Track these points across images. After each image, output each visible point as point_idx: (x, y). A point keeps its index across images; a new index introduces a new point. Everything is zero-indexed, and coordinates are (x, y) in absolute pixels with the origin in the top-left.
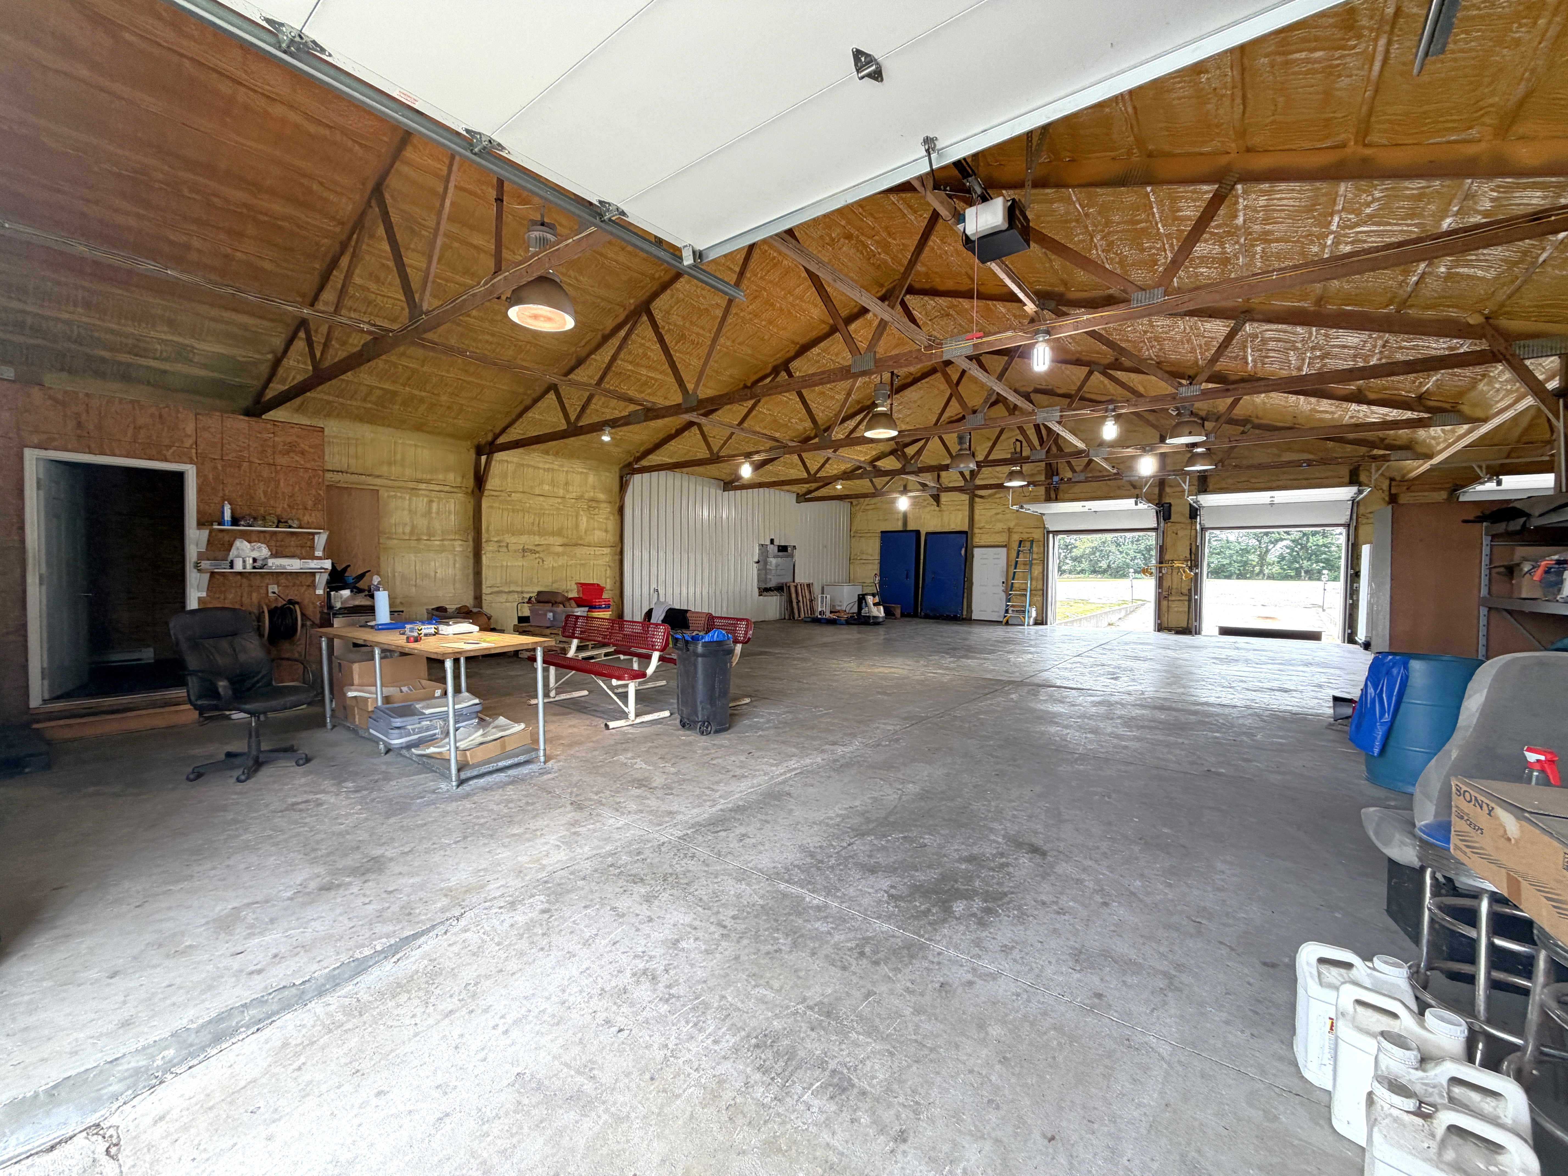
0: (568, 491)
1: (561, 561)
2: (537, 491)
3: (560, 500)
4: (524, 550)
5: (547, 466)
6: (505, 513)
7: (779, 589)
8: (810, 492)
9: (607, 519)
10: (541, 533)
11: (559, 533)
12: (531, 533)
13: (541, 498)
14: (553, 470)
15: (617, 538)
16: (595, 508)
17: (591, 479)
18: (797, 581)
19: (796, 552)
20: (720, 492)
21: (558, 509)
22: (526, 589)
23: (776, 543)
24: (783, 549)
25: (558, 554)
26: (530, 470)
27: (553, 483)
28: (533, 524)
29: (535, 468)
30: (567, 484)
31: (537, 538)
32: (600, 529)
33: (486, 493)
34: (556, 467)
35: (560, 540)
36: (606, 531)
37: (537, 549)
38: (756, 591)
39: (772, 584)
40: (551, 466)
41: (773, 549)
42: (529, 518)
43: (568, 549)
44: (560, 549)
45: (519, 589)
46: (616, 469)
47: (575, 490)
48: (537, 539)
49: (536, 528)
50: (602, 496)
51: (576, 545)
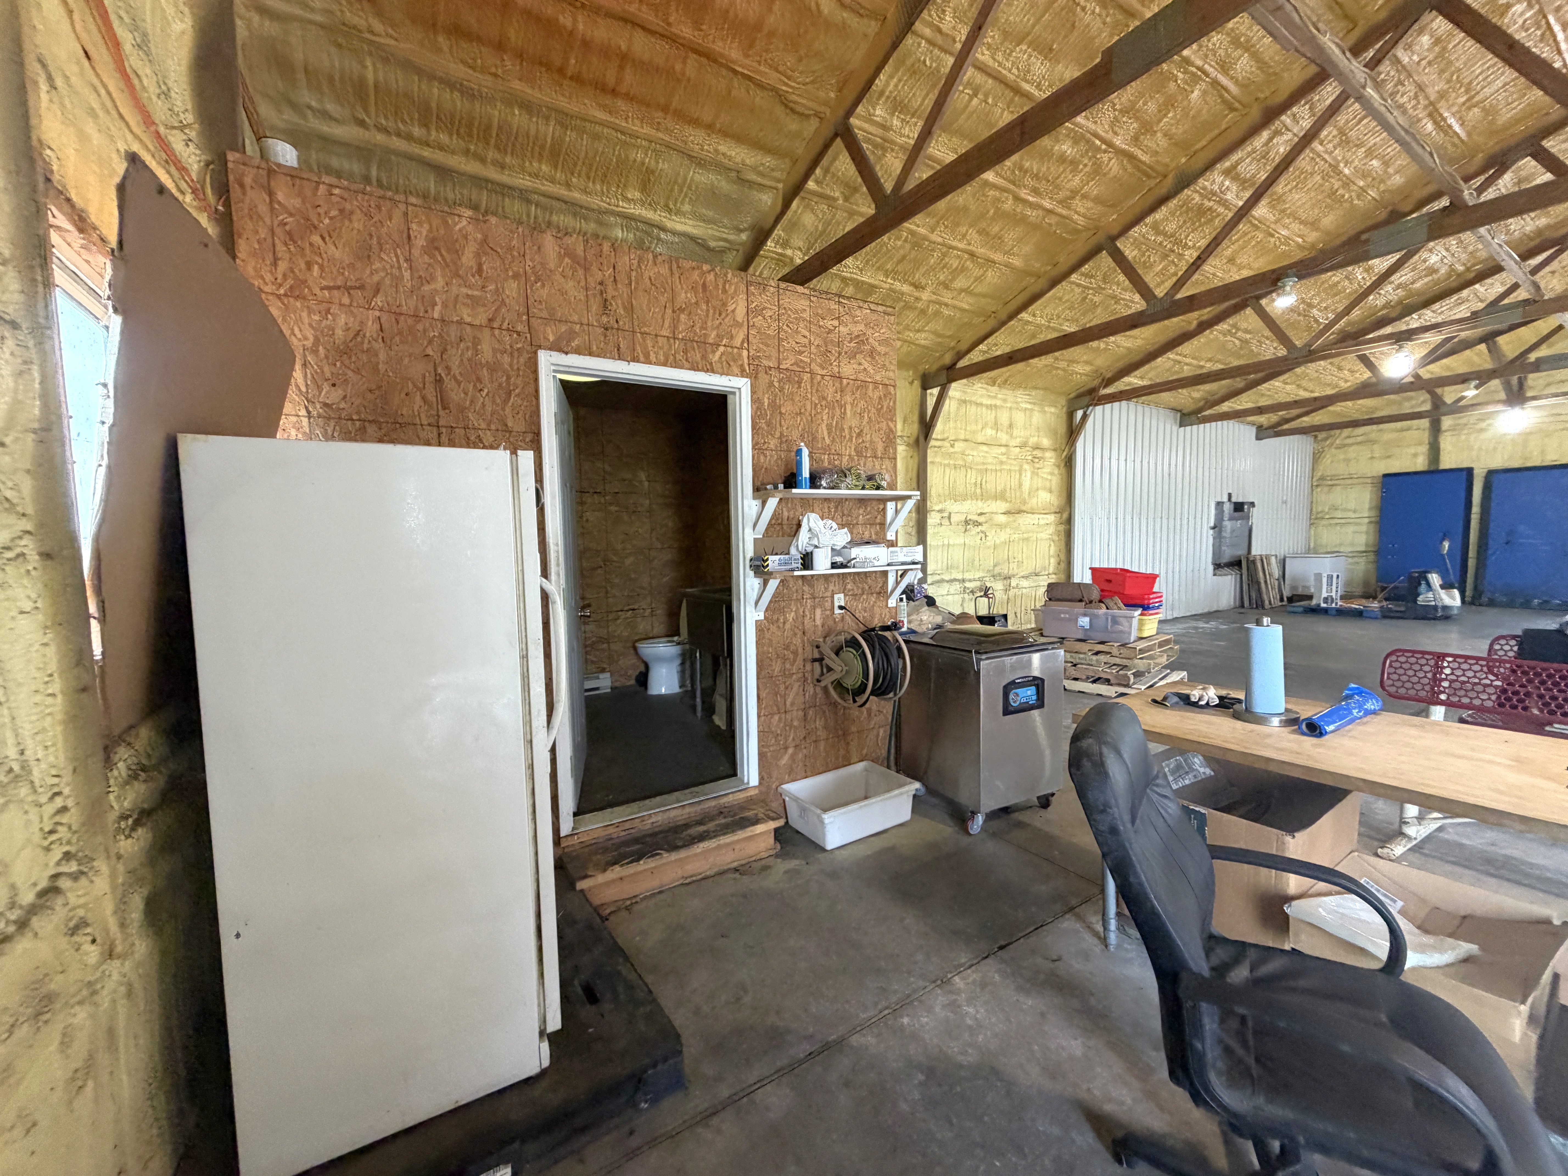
0: (1011, 436)
1: (1003, 536)
2: (980, 439)
3: (1003, 450)
4: (967, 522)
5: (989, 402)
6: (948, 471)
7: (1236, 564)
8: (1288, 421)
9: (1052, 474)
10: (984, 496)
11: (1000, 496)
12: (974, 497)
13: (985, 448)
14: (996, 406)
15: (1063, 500)
16: (1040, 458)
17: (1037, 418)
18: (1254, 552)
19: (1255, 511)
20: (1175, 428)
21: (1002, 463)
22: (967, 576)
23: (1234, 499)
24: (1239, 507)
25: (1001, 526)
26: (974, 408)
27: (996, 426)
28: (975, 484)
29: (977, 404)
30: (1011, 426)
31: (980, 503)
32: (1044, 489)
33: (932, 443)
34: (999, 403)
35: (1003, 506)
36: (1051, 492)
37: (981, 519)
38: (1211, 568)
39: (1225, 559)
40: (993, 402)
41: (1228, 508)
42: (972, 477)
43: (1011, 518)
44: (1003, 519)
45: (960, 577)
46: (1063, 401)
47: (1020, 433)
48: (980, 506)
49: (978, 491)
50: (1046, 442)
51: (1019, 512)
